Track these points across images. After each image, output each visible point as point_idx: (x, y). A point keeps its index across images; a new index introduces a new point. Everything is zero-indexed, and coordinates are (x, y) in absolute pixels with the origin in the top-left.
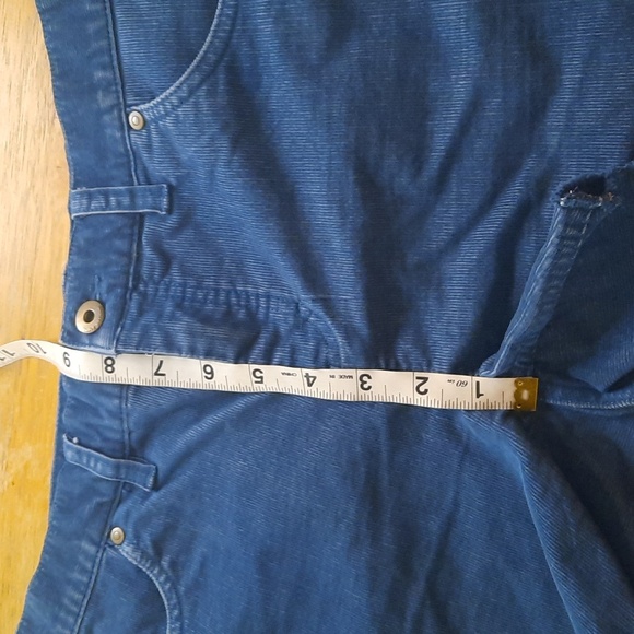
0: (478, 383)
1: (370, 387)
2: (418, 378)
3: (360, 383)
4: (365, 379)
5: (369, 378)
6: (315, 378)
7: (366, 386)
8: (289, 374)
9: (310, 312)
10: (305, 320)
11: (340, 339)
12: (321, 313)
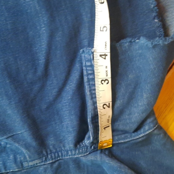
0: (109, 126)
1: (103, 84)
2: (109, 104)
3: (104, 79)
4: (107, 82)
5: (108, 83)
6: (105, 58)
7: (103, 82)
8: (106, 46)
9: (7, 143)
10: (5, 147)
11: (24, 151)
12: (12, 142)
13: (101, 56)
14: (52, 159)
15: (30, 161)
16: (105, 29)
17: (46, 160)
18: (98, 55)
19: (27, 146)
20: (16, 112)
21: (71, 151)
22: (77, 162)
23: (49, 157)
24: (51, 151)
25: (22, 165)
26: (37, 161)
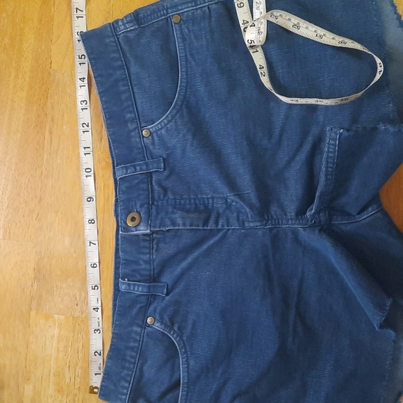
0: (100, 374)
2: (100, 352)
9: (233, 201)
10: (231, 205)
11: (248, 210)
12: (238, 200)
13: (94, 309)
14: (272, 225)
15: (251, 222)
16: (96, 288)
17: (266, 224)
18: (92, 308)
19: (251, 206)
20: (247, 171)
21: (292, 219)
22: (295, 233)
23: (270, 222)
24: (272, 217)
25: (244, 224)
26: (258, 224)
